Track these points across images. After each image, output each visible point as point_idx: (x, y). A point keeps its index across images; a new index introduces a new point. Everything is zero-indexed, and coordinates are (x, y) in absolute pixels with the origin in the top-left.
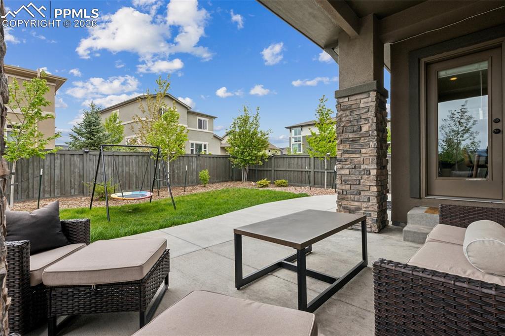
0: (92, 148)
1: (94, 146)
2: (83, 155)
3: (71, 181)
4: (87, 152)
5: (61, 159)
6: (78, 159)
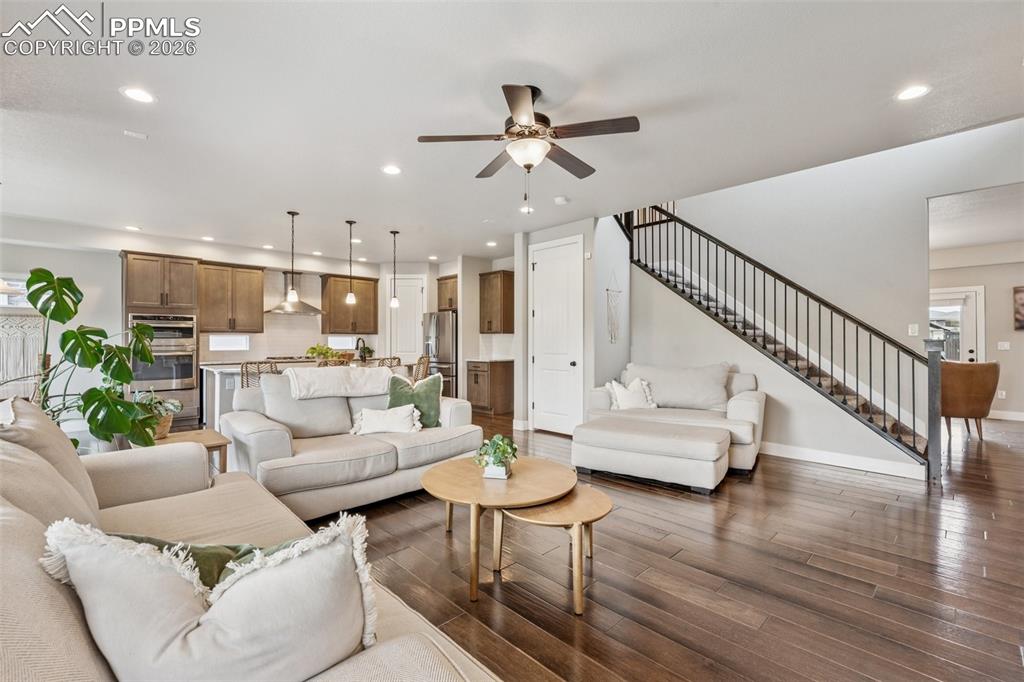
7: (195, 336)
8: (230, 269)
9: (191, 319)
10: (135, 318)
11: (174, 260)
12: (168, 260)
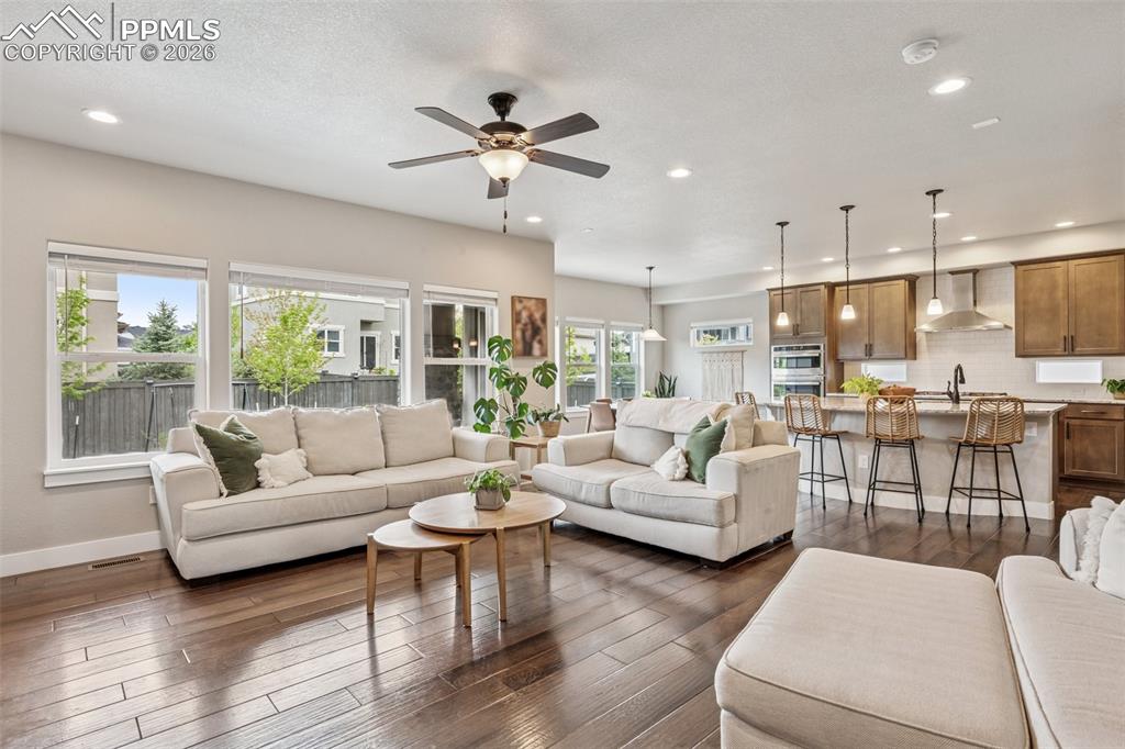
0: (162, 375)
1: (164, 372)
2: (144, 388)
3: (125, 430)
4: (151, 384)
5: (110, 396)
6: (137, 396)
7: (822, 366)
8: (866, 286)
9: (818, 348)
10: (776, 350)
11: (804, 289)
12: (800, 289)
